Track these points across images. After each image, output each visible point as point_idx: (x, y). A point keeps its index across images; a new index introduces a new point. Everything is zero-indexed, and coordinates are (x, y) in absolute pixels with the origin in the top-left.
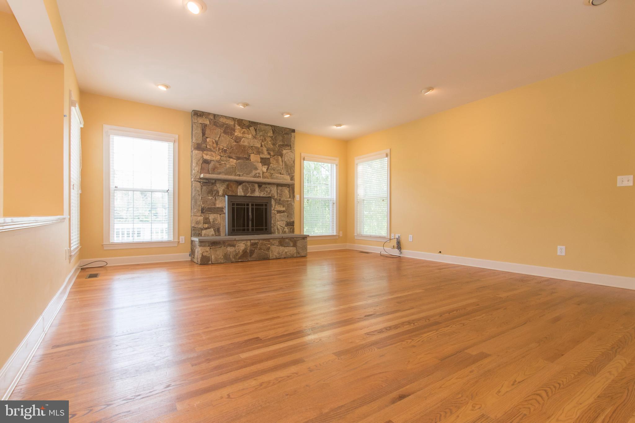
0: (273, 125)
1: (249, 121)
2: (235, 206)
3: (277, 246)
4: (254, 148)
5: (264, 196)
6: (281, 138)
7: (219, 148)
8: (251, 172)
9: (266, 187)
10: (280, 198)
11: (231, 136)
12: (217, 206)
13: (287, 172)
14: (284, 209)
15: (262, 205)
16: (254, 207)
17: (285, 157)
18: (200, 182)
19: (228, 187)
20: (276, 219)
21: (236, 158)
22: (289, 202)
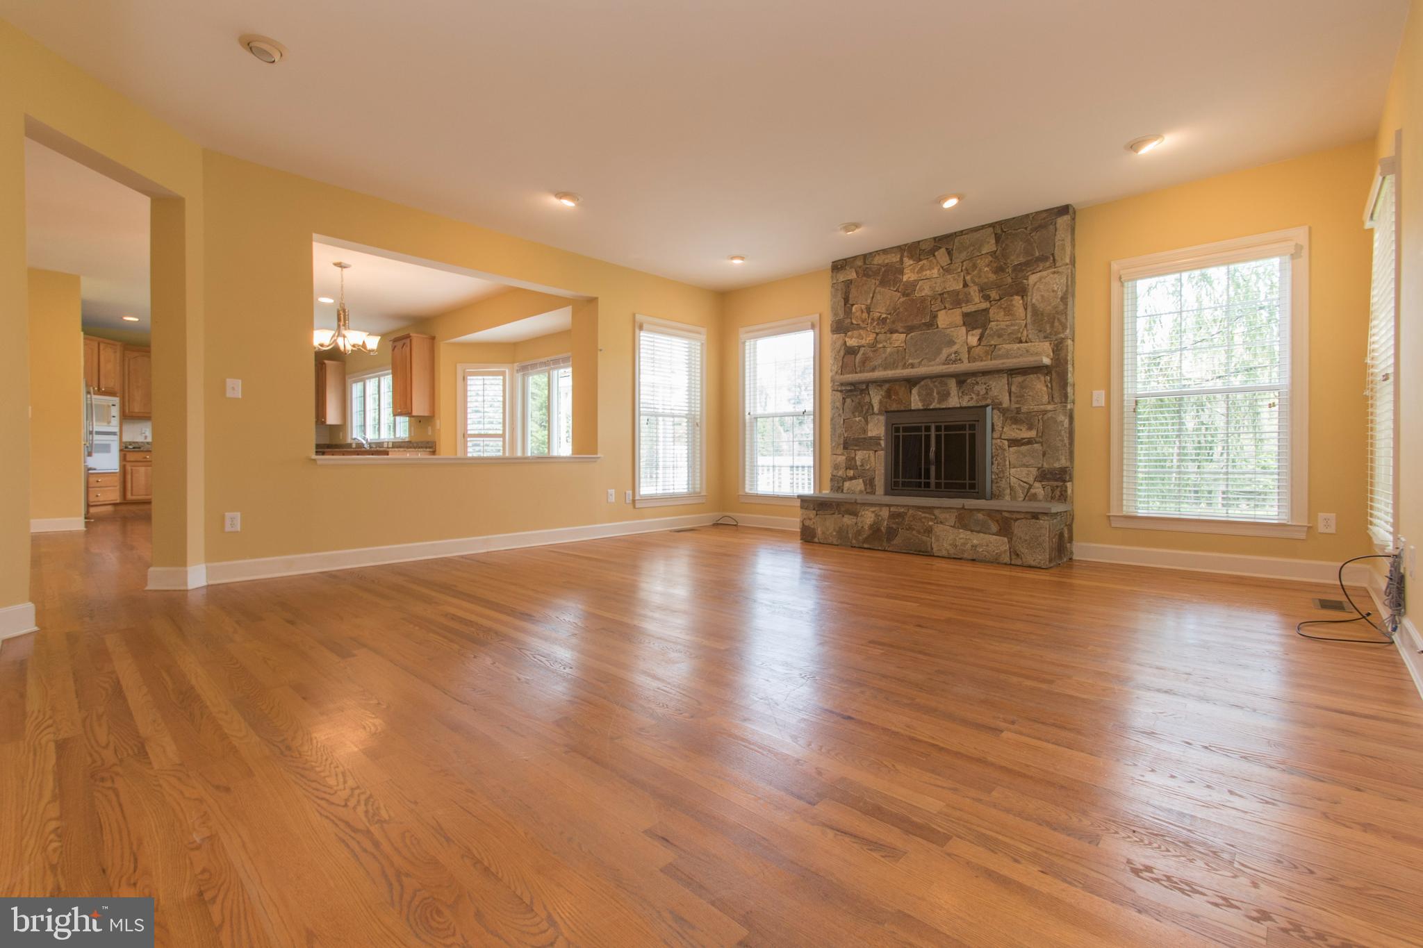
0: (996, 223)
1: (935, 238)
2: (901, 434)
3: (951, 526)
4: (945, 296)
5: (971, 404)
6: (1020, 245)
7: (873, 319)
8: (939, 351)
9: (977, 383)
10: (1018, 406)
11: (894, 287)
12: (870, 434)
13: (1040, 331)
14: (1033, 434)
15: (963, 427)
16: (943, 433)
17: (1032, 295)
18: (841, 391)
19: (889, 394)
20: (1005, 461)
21: (904, 331)
22: (1049, 415)
